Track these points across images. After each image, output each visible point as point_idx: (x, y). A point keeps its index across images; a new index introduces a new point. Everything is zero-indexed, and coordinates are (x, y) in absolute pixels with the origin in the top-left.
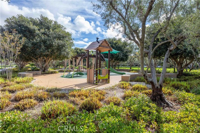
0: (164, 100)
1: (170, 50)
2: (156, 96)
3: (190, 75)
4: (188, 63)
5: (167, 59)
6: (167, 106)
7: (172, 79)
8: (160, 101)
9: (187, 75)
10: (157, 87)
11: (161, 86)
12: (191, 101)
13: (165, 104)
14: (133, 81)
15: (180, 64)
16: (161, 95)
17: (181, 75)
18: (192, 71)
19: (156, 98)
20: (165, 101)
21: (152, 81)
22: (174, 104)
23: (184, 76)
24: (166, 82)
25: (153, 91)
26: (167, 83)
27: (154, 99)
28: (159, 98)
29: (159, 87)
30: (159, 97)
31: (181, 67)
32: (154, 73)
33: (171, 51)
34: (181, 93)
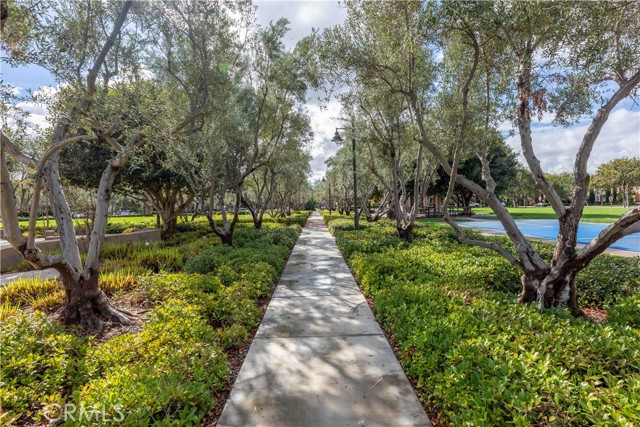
0: (106, 309)
1: (112, 167)
2: (77, 306)
3: (191, 230)
4: (185, 200)
5: (107, 191)
6: (113, 326)
7: (147, 244)
8: (93, 316)
9: (184, 229)
10: (82, 278)
11: (94, 273)
12: (176, 292)
13: (107, 320)
14: (10, 272)
15: (168, 203)
16: (94, 300)
17: (171, 233)
18: (196, 220)
19: (78, 312)
20: (109, 313)
21: (59, 263)
22: (135, 313)
23: (179, 234)
24: (129, 255)
25: (69, 292)
26: (130, 259)
27: (74, 316)
28: (88, 310)
29: (88, 277)
30: (89, 306)
31: (173, 213)
32: (70, 236)
33: (115, 169)
34: (154, 279)
